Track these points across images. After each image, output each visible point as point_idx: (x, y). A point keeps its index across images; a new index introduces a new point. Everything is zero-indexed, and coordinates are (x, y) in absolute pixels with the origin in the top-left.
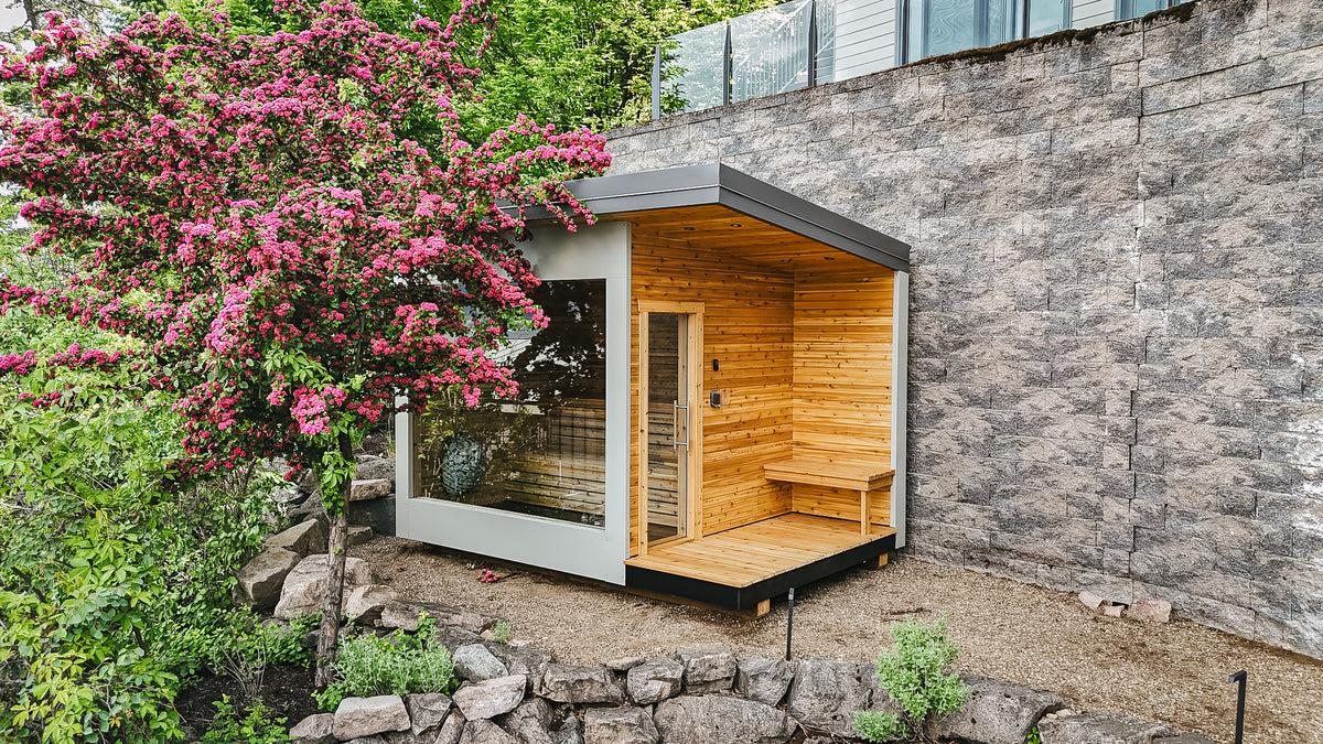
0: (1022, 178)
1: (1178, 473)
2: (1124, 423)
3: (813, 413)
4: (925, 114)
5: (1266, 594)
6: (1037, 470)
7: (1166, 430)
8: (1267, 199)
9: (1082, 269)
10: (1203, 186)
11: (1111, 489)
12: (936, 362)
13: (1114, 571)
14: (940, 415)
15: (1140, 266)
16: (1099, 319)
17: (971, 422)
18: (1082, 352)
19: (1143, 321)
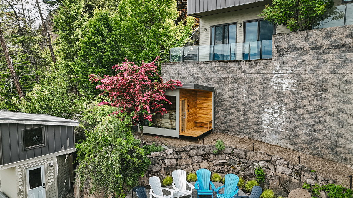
0: (230, 79)
1: (249, 120)
2: (243, 113)
3: (200, 111)
4: (217, 69)
5: (259, 135)
6: (232, 120)
7: (248, 114)
8: (260, 87)
9: (238, 93)
10: (252, 84)
11: (241, 122)
12: (218, 104)
13: (242, 133)
14: (219, 112)
15: (245, 93)
16: (240, 99)
17: (223, 113)
18: (238, 104)
19: (245, 100)
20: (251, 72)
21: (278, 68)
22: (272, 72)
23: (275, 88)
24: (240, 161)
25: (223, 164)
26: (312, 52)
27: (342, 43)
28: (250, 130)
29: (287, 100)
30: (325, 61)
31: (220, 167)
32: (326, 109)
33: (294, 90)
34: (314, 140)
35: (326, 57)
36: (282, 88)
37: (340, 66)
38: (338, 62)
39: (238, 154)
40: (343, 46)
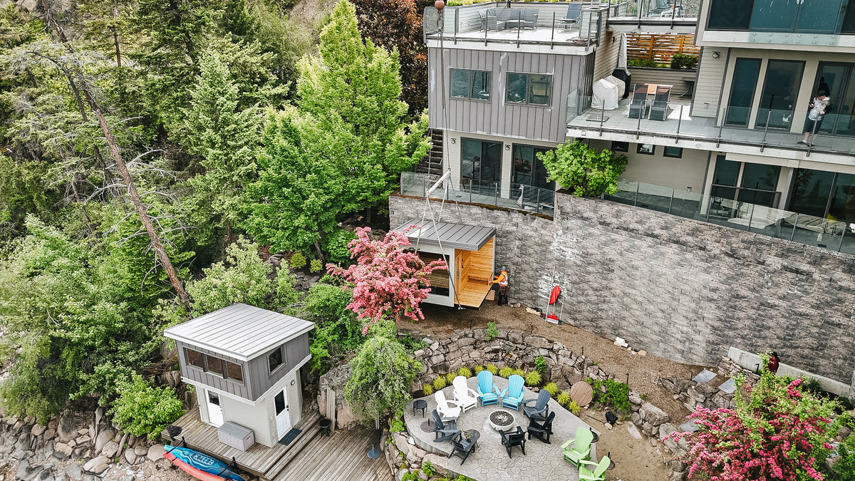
1: (522, 284)
4: (478, 216)
7: (520, 277)
9: (507, 249)
10: (527, 242)
15: (517, 251)
19: (517, 259)
20: (526, 227)
21: (560, 232)
22: (553, 234)
23: (556, 254)
24: (517, 347)
25: (496, 351)
26: (600, 226)
27: (631, 226)
28: (521, 296)
29: (570, 271)
30: (614, 241)
31: (493, 355)
32: (611, 289)
33: (579, 263)
34: (597, 318)
35: (614, 236)
36: (564, 256)
37: (627, 251)
38: (626, 244)
39: (514, 339)
40: (632, 230)
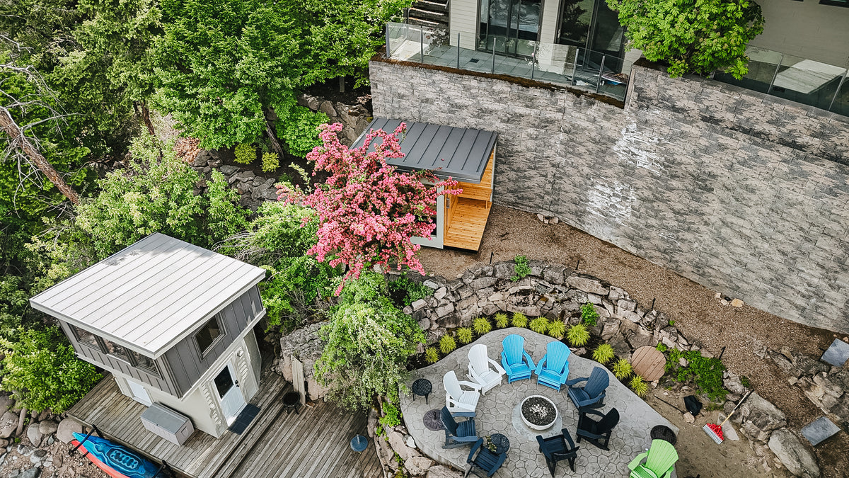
0: (532, 120)
1: (563, 193)
2: (552, 180)
4: (504, 96)
5: (578, 220)
6: (528, 187)
7: (561, 184)
8: (591, 146)
9: (545, 145)
10: (577, 136)
11: (547, 193)
12: (503, 159)
13: (545, 209)
14: (503, 172)
15: (560, 148)
16: (548, 157)
17: (512, 175)
18: (543, 163)
19: (558, 159)
20: (577, 115)
21: (633, 127)
22: (621, 129)
23: (622, 158)
24: (555, 289)
25: (525, 293)
26: (701, 124)
27: (758, 128)
28: (561, 209)
29: (640, 184)
30: (722, 148)
31: (521, 298)
32: (703, 214)
33: (658, 173)
34: (674, 250)
35: (724, 140)
36: (635, 162)
37: (744, 163)
38: (742, 155)
40: (758, 134)
